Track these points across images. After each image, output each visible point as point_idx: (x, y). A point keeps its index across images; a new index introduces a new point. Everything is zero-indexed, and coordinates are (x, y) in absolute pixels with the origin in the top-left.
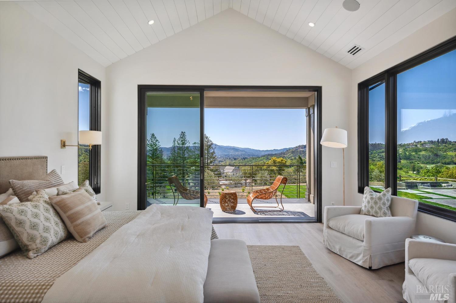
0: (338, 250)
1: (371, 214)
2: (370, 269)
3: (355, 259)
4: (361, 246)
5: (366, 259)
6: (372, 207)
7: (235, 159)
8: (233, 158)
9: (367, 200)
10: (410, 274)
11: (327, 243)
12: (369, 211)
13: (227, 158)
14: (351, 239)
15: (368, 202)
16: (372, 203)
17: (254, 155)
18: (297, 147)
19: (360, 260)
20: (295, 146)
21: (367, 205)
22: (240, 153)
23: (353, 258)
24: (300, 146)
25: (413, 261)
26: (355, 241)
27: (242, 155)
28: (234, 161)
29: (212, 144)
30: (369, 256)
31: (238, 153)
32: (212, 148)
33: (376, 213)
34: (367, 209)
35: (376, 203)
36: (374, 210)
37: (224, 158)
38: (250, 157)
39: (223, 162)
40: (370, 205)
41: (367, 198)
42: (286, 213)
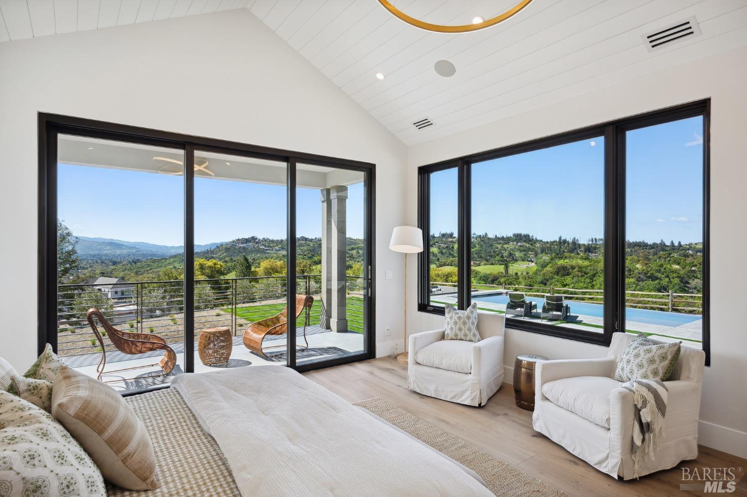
0: (433, 392)
1: (459, 337)
2: (480, 407)
3: (459, 398)
4: (468, 380)
5: (475, 396)
6: (460, 329)
7: (115, 263)
8: (111, 262)
9: (453, 320)
10: (543, 401)
11: (415, 385)
12: (456, 335)
13: (97, 262)
14: (452, 374)
15: (456, 323)
16: (460, 324)
17: (156, 255)
18: (234, 242)
19: (467, 398)
20: (231, 240)
21: (453, 326)
22: (125, 252)
23: (457, 397)
24: (238, 240)
25: (546, 386)
26: (457, 375)
27: (129, 255)
28: (113, 267)
29: (69, 234)
30: (478, 392)
31: (120, 251)
32: (69, 242)
33: (466, 335)
34: (454, 332)
35: (464, 323)
36: (463, 332)
37: (90, 261)
38: (147, 260)
39: (87, 268)
40: (458, 326)
41: (454, 318)
42: (313, 353)
